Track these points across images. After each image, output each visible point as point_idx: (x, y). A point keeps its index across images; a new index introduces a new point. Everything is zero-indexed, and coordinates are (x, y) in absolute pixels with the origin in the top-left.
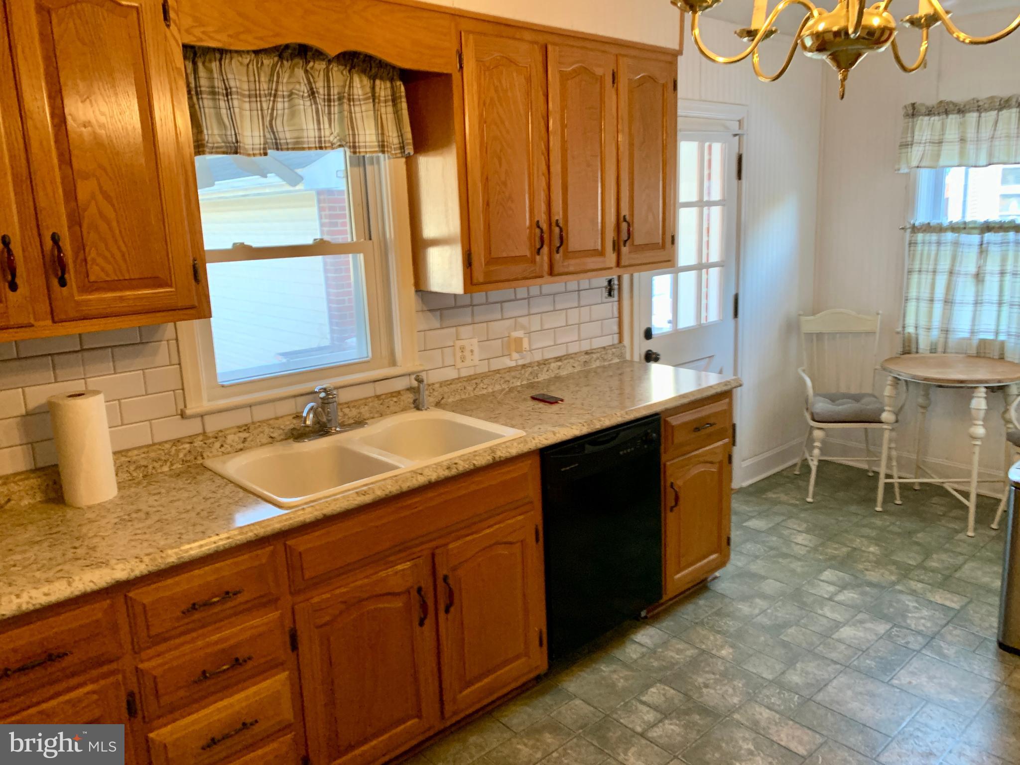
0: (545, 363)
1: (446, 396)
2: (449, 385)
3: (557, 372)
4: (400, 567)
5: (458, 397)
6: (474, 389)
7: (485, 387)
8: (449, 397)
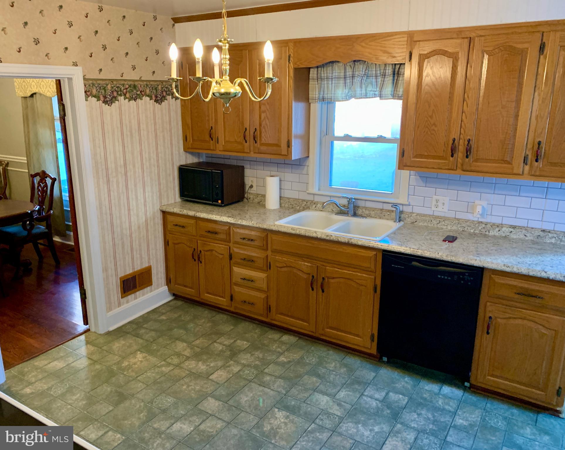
0: (500, 226)
1: (418, 221)
2: (422, 216)
3: (508, 234)
4: (306, 264)
5: (425, 224)
6: (438, 223)
7: (445, 225)
8: (420, 222)
